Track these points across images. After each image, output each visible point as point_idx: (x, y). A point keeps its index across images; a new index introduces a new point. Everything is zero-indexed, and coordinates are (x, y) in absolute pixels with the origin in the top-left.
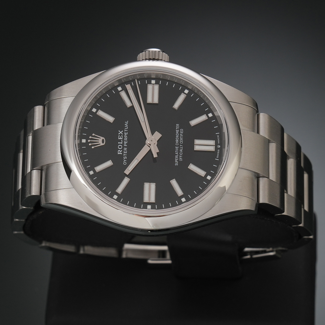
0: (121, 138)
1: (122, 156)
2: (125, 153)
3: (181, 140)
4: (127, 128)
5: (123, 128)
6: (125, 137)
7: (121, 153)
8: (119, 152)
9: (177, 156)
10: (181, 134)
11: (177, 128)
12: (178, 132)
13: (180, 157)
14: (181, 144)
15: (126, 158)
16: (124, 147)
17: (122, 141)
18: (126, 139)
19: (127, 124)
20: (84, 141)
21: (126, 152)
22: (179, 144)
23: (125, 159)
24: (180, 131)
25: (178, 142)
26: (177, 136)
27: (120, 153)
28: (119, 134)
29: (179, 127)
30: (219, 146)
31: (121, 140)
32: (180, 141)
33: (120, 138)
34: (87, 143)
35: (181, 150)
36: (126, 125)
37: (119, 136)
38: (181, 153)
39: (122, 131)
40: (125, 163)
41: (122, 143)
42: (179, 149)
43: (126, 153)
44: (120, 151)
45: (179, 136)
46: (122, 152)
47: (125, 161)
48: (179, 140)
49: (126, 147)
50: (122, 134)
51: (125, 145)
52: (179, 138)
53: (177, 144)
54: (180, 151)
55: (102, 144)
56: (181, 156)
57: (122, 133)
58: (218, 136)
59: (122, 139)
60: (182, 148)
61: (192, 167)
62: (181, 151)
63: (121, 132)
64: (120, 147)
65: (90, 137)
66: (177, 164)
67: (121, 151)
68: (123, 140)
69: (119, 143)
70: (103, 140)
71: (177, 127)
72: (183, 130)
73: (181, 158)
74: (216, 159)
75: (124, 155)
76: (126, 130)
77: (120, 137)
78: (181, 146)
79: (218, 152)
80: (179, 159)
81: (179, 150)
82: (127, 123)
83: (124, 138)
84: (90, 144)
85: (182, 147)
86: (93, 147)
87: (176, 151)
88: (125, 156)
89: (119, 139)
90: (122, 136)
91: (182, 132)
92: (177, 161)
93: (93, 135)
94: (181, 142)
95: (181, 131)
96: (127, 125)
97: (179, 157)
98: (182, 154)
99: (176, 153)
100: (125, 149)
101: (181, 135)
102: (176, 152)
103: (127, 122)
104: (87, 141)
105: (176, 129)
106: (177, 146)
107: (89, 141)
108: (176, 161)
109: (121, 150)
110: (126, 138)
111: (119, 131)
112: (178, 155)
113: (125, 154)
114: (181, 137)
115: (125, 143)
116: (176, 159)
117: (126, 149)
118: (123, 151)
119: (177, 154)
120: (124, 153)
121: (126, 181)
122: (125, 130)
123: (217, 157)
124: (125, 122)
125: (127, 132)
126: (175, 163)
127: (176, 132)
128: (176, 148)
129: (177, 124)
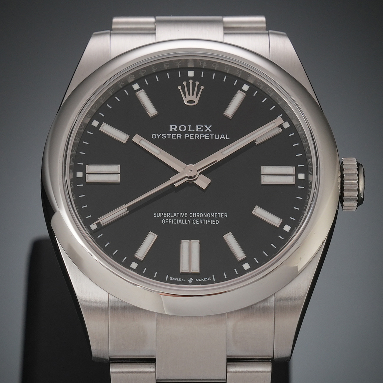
0: (199, 130)
1: (167, 131)
2: (173, 136)
3: (199, 221)
4: (217, 137)
5: (215, 131)
6: (201, 135)
7: (171, 130)
8: (173, 127)
9: (170, 215)
10: (210, 221)
11: (220, 215)
12: (212, 217)
13: (168, 221)
14: (191, 222)
16: (183, 134)
17: (194, 130)
18: (198, 137)
19: (224, 137)
20: (191, 74)
21: (174, 137)
22: (192, 219)
23: (161, 136)
24: (215, 219)
25: (195, 216)
26: (205, 215)
27: (171, 128)
28: (206, 126)
29: (222, 217)
30: (190, 281)
31: (196, 130)
32: (197, 220)
33: (199, 127)
34: (188, 79)
35: (181, 222)
36: (223, 136)
37: (202, 126)
38: (176, 221)
39: (210, 131)
40: (154, 136)
41: (190, 130)
42: (184, 218)
43: (173, 138)
44: (175, 129)
45: (207, 219)
46: (173, 132)
47: (159, 136)
48: (199, 218)
49: (183, 137)
50: (206, 131)
51: (186, 136)
52: (203, 218)
53: (192, 215)
55: (185, 100)
56: (170, 221)
57: (208, 130)
58: (209, 279)
60: (184, 222)
61: (151, 238)
62: (179, 222)
63: (208, 129)
64: (183, 128)
65: (197, 83)
66: (155, 215)
67: (176, 130)
68: (195, 132)
69: (190, 126)
70: (193, 102)
71: (222, 215)
72: (216, 223)
73: (166, 221)
74: (167, 276)
75: (169, 135)
76: (214, 136)
77: (200, 128)
78: (189, 221)
79: (180, 280)
80: (165, 219)
81: (181, 218)
82: (225, 138)
83: (199, 133)
84: (185, 83)
85: (186, 223)
86: (180, 87)
87: (179, 214)
88: (167, 136)
89: (197, 126)
90: (202, 131)
91: (213, 222)
92: (161, 215)
93: (202, 87)
94: (195, 222)
95: (215, 221)
96: (221, 137)
97: (169, 218)
98: (173, 222)
99: (175, 213)
101: (208, 222)
102: (178, 213)
103: (227, 138)
104: (191, 78)
105: (219, 214)
106: (188, 215)
107: (191, 81)
108: (161, 214)
109: (178, 129)
110: (199, 137)
111: (210, 126)
112: (171, 217)
113: (171, 136)
114: (205, 221)
115: (190, 136)
116: (164, 215)
117: (180, 137)
118: (176, 133)
119: (174, 216)
120: (173, 135)
121: (122, 137)
122: (212, 135)
123: (171, 279)
124: (227, 135)
125: (209, 139)
126: (158, 212)
127: (214, 214)
128: (185, 213)
129: (227, 214)
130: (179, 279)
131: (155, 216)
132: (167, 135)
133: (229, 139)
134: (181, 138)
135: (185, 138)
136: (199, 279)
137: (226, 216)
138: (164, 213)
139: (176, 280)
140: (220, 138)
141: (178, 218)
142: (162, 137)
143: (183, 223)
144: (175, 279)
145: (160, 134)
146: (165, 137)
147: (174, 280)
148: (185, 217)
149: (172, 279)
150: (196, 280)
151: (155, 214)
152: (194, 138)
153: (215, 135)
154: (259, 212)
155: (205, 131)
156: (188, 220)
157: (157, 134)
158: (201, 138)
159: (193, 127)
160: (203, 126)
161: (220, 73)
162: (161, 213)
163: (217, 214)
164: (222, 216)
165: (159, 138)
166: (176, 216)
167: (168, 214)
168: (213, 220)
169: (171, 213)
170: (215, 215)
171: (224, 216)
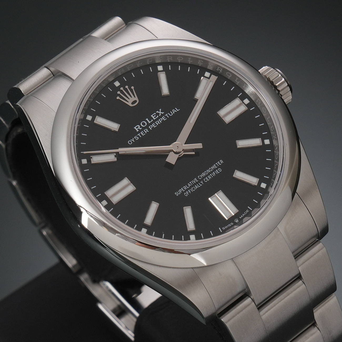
0: (155, 117)
1: (136, 133)
2: (142, 134)
3: (208, 178)
4: (171, 114)
5: (166, 110)
6: (159, 120)
7: (138, 131)
8: (137, 128)
9: (186, 188)
11: (218, 164)
12: (214, 169)
13: (188, 192)
14: (203, 182)
15: (137, 138)
16: (147, 127)
17: (152, 120)
18: (158, 123)
19: (175, 111)
20: (117, 84)
21: (143, 134)
22: (202, 179)
23: (135, 139)
24: (217, 169)
25: (202, 176)
26: (208, 171)
27: (137, 129)
28: (157, 112)
29: (220, 165)
30: (237, 221)
31: (153, 119)
32: (206, 178)
33: (153, 116)
34: (118, 88)
35: (197, 187)
36: (174, 111)
37: (155, 114)
38: (193, 189)
39: (163, 113)
40: (131, 142)
41: (149, 122)
42: (197, 183)
43: (143, 135)
44: (139, 128)
45: (211, 172)
46: (140, 131)
47: (133, 140)
48: (207, 176)
49: (149, 129)
50: (160, 115)
51: (151, 127)
52: (209, 174)
53: (200, 177)
54: (195, 186)
55: (130, 104)
56: (190, 192)
57: (161, 114)
58: (247, 211)
59: (154, 119)
60: (199, 185)
62: (196, 188)
63: (160, 112)
64: (144, 124)
65: (127, 87)
66: (177, 194)
68: (154, 121)
69: (147, 119)
70: (135, 101)
71: (219, 163)
72: (220, 171)
73: (187, 193)
74: (220, 228)
75: (139, 134)
76: (168, 115)
77: (155, 116)
78: (202, 182)
80: (185, 192)
81: (195, 184)
82: (177, 111)
83: (157, 119)
84: (119, 93)
85: (201, 185)
86: (118, 98)
88: (138, 136)
89: (152, 116)
90: (158, 116)
91: (217, 172)
92: (180, 192)
93: (133, 87)
94: (206, 180)
96: (174, 112)
97: (187, 190)
99: (188, 184)
100: (146, 130)
101: (214, 174)
102: (190, 182)
103: (178, 110)
104: (120, 87)
105: (217, 163)
106: (198, 179)
107: (122, 89)
108: (180, 191)
109: (141, 127)
110: (160, 122)
111: (160, 110)
112: (188, 188)
113: (141, 135)
114: (212, 175)
115: (153, 125)
116: (182, 190)
117: (147, 131)
118: (142, 130)
119: (189, 186)
122: (166, 115)
123: (224, 228)
124: (176, 108)
125: (166, 119)
126: (177, 190)
127: (213, 166)
128: (195, 179)
129: (221, 160)
130: (229, 225)
131: (177, 195)
132: (137, 136)
133: (179, 110)
134: (148, 131)
135: (151, 129)
136: (242, 216)
137: (222, 162)
138: (182, 189)
140: (174, 113)
141: (193, 185)
142: (136, 139)
143: (199, 187)
144: (226, 227)
145: (133, 138)
146: (138, 138)
147: (226, 228)
148: (197, 181)
149: (225, 228)
150: (240, 217)
151: (176, 193)
152: (157, 125)
153: (168, 113)
154: (242, 144)
155: (159, 115)
156: (201, 182)
157: (131, 140)
158: (161, 122)
159: (150, 119)
161: (136, 70)
162: (179, 190)
163: (215, 165)
164: (220, 164)
165: (134, 141)
166: (190, 185)
167: (185, 187)
168: (216, 171)
169: (186, 186)
170: (215, 166)
171: (221, 163)
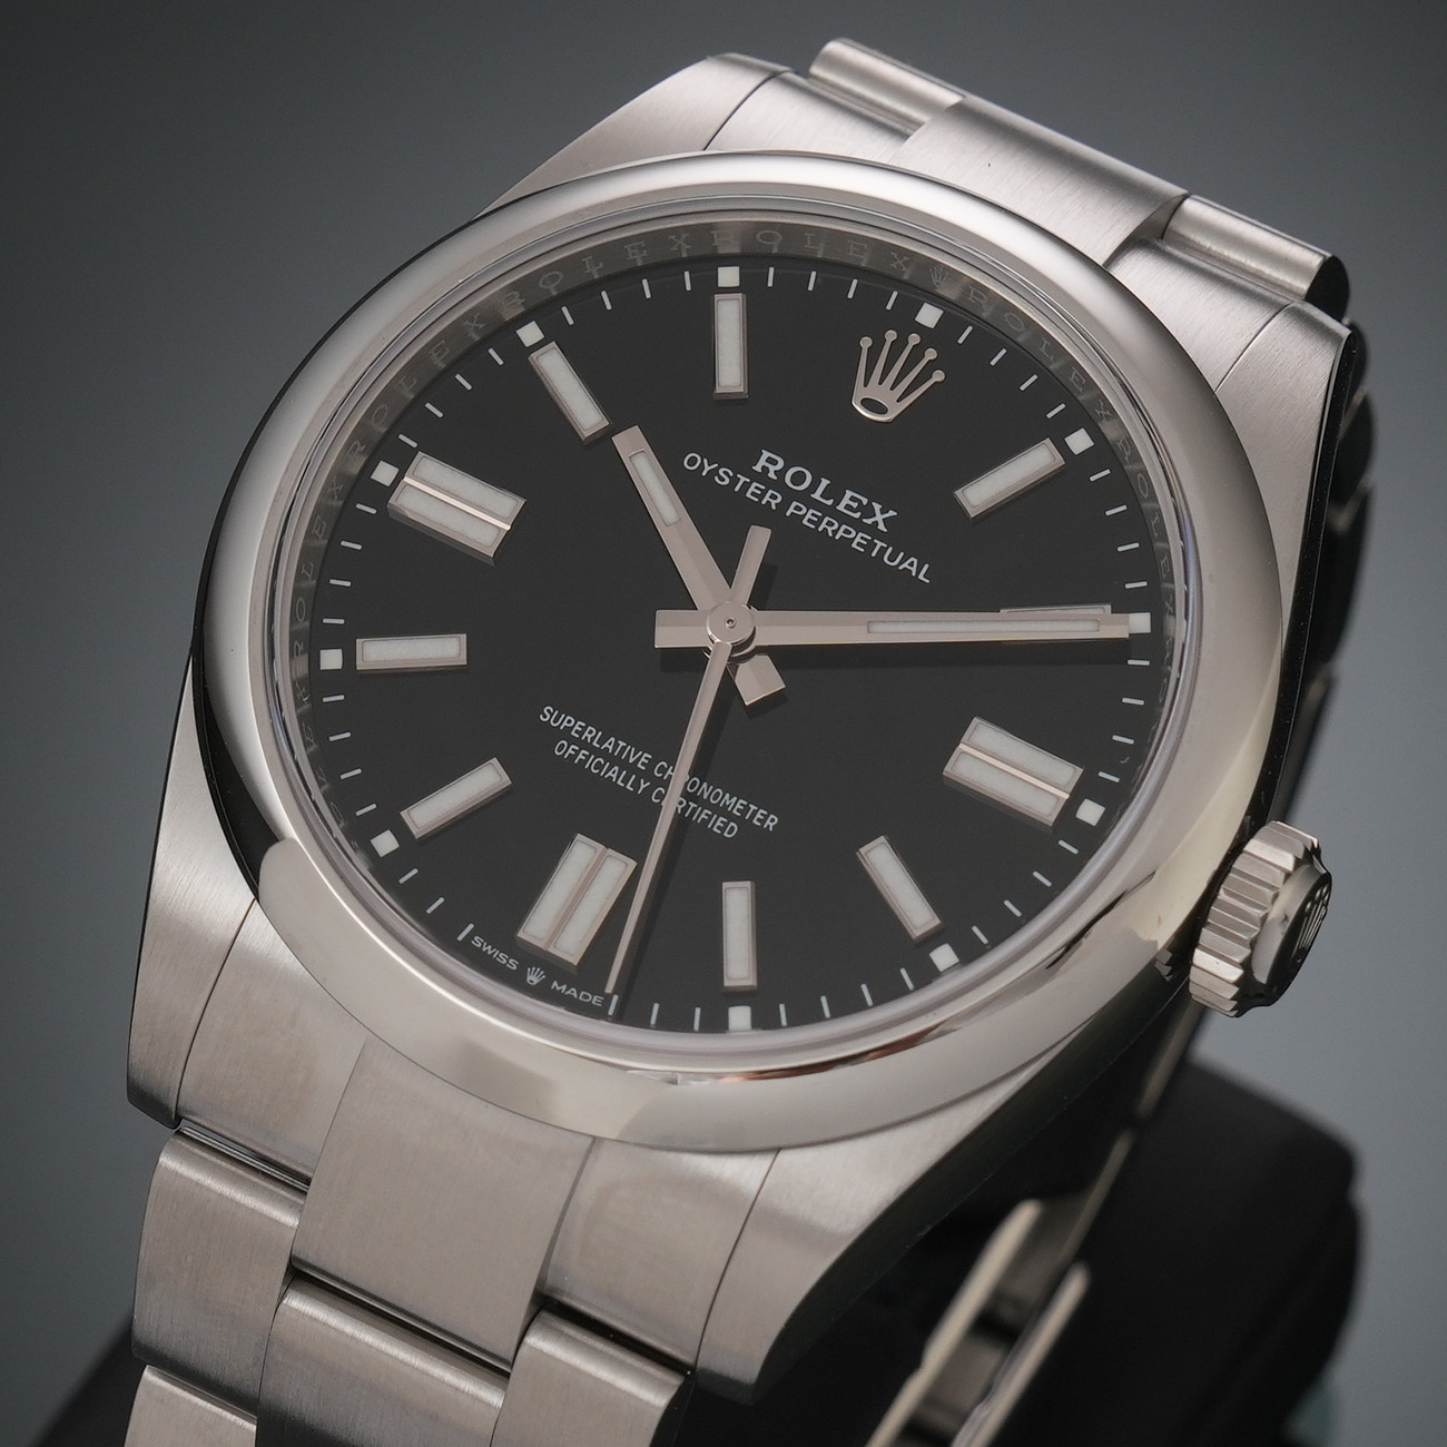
0: (848, 507)
1: (744, 465)
2: (752, 489)
4: (892, 559)
5: (896, 535)
6: (844, 527)
7: (758, 468)
8: (770, 460)
9: (593, 739)
10: (710, 817)
11: (755, 812)
12: (725, 806)
13: (577, 752)
14: (648, 791)
15: (723, 480)
16: (790, 497)
17: (830, 502)
18: (830, 529)
19: (914, 570)
20: (929, 316)
21: (753, 494)
23: (714, 472)
24: (731, 817)
26: (706, 790)
27: (762, 462)
28: (877, 507)
29: (755, 821)
30: (533, 978)
31: (837, 502)
33: (852, 499)
34: (907, 324)
35: (614, 776)
36: (911, 564)
37: (865, 501)
38: (599, 766)
39: (881, 527)
40: (695, 461)
41: (817, 496)
42: (632, 769)
43: (748, 495)
44: (772, 469)
45: (705, 804)
46: (762, 477)
47: (707, 468)
49: (784, 506)
50: (869, 521)
51: (797, 508)
52: (691, 797)
53: (662, 770)
54: (616, 768)
56: (580, 756)
57: (876, 523)
58: (596, 999)
59: (841, 507)
60: (625, 781)
61: (486, 780)
62: (610, 774)
63: (879, 518)
64: (798, 479)
65: (931, 354)
66: (548, 715)
67: (772, 475)
68: (831, 511)
69: (825, 482)
70: (882, 410)
71: (758, 816)
72: (726, 834)
73: (570, 751)
74: (471, 926)
75: (743, 479)
76: (883, 550)
77: (855, 505)
78: (643, 786)
79: (502, 958)
80: (572, 741)
81: (624, 765)
82: (918, 574)
83: (843, 519)
84: (891, 336)
85: (628, 787)
86: (866, 343)
87: (624, 748)
88: (734, 481)
89: (849, 494)
90: (857, 515)
91: (718, 823)
92: (565, 723)
93: (938, 376)
95: (726, 825)
96: (905, 565)
97: (583, 745)
98: (591, 765)
99: (613, 739)
100: (776, 498)
101: (703, 816)
102: (622, 744)
103: (921, 577)
104: (921, 329)
105: (753, 807)
106: (650, 765)
107: (914, 339)
108: (567, 721)
109: (781, 474)
110: (835, 532)
111: (892, 513)
112: (595, 744)
113: (746, 486)
114: (694, 810)
115: (809, 515)
116: (577, 727)
117: (773, 502)
118: (769, 484)
119: (606, 745)
120: (755, 484)
121: (586, 415)
122: (879, 544)
123: (478, 941)
124: (926, 566)
125: (862, 550)
126: (563, 709)
127: (735, 799)
128: (646, 755)
129: (776, 819)
130: (501, 955)
131: (545, 717)
132: (735, 475)
133: (928, 581)
134: (774, 507)
135: (788, 514)
136: (564, 987)
137: (772, 825)
138: (579, 723)
139: (490, 952)
140: (901, 568)
141: (613, 760)
142: (716, 478)
143: (619, 782)
144: (490, 947)
145: (716, 465)
146: (727, 481)
147: (484, 949)
148: (639, 765)
149: (480, 945)
150: (555, 984)
151: (548, 711)
152: (817, 527)
153: (890, 549)
154: (882, 861)
155: (864, 520)
156: (642, 781)
157: (705, 460)
158: (837, 537)
159: (835, 493)
160: (869, 503)
161: (1025, 359)
162: (568, 718)
163: (745, 803)
164: (759, 820)
165: (704, 474)
166: (611, 748)
167: (591, 732)
168: (721, 819)
169: (600, 733)
170: (738, 806)
171: (762, 821)
